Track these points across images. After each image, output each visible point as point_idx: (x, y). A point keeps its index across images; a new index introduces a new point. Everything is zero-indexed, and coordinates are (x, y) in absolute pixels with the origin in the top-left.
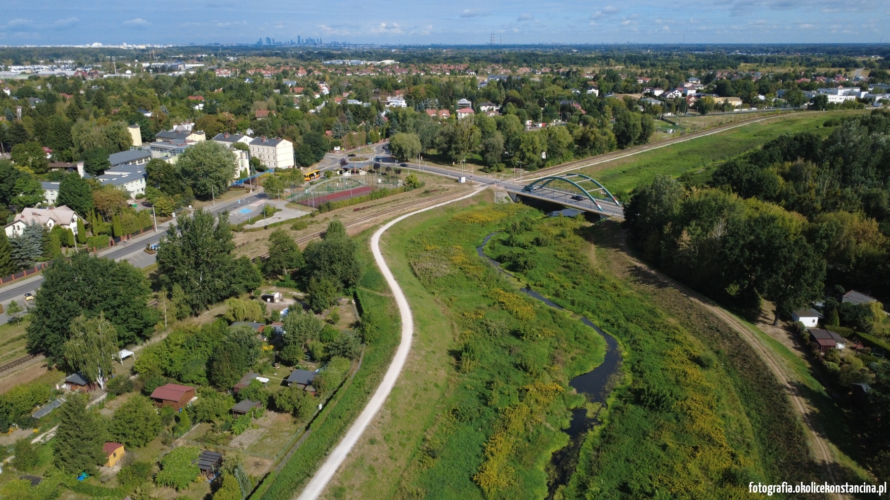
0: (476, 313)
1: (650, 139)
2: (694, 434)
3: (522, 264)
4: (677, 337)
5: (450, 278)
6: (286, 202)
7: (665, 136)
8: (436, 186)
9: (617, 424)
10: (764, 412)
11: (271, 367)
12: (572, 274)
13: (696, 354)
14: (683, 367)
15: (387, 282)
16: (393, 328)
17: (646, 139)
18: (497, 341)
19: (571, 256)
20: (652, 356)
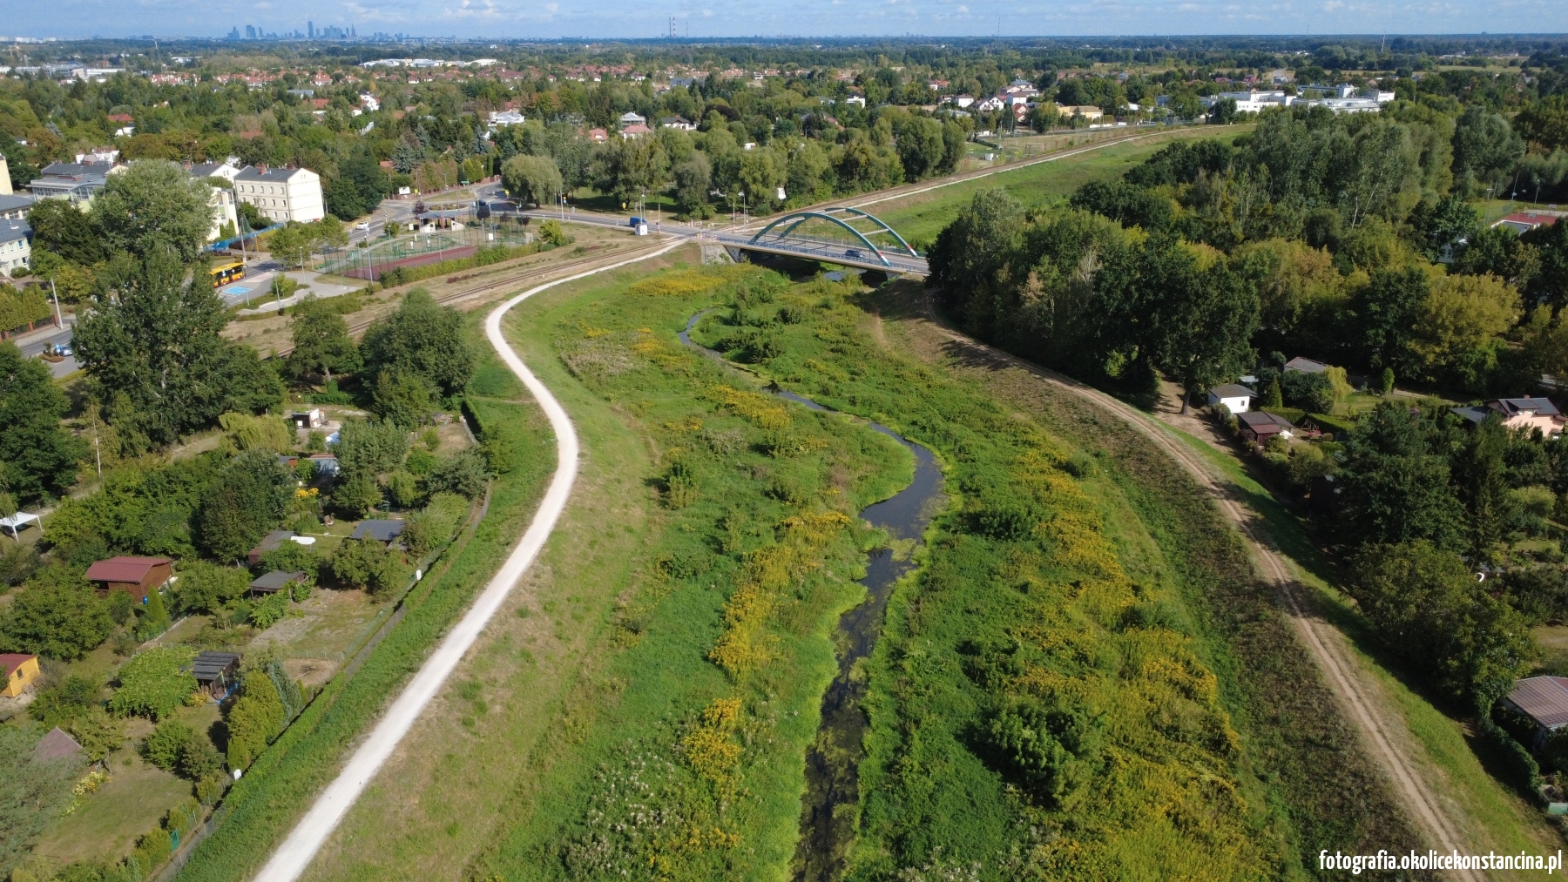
0: (687, 424)
1: (959, 166)
2: (1071, 567)
3: (761, 347)
4: (1030, 437)
5: (635, 376)
6: (316, 275)
7: (982, 163)
8: (596, 242)
9: (944, 563)
10: (1179, 529)
11: (317, 522)
12: (848, 359)
13: (1064, 458)
14: (1043, 477)
15: (521, 383)
16: (542, 448)
17: (951, 166)
18: (728, 461)
19: (843, 334)
20: (992, 466)
